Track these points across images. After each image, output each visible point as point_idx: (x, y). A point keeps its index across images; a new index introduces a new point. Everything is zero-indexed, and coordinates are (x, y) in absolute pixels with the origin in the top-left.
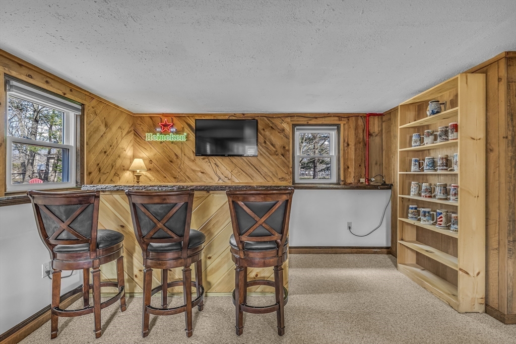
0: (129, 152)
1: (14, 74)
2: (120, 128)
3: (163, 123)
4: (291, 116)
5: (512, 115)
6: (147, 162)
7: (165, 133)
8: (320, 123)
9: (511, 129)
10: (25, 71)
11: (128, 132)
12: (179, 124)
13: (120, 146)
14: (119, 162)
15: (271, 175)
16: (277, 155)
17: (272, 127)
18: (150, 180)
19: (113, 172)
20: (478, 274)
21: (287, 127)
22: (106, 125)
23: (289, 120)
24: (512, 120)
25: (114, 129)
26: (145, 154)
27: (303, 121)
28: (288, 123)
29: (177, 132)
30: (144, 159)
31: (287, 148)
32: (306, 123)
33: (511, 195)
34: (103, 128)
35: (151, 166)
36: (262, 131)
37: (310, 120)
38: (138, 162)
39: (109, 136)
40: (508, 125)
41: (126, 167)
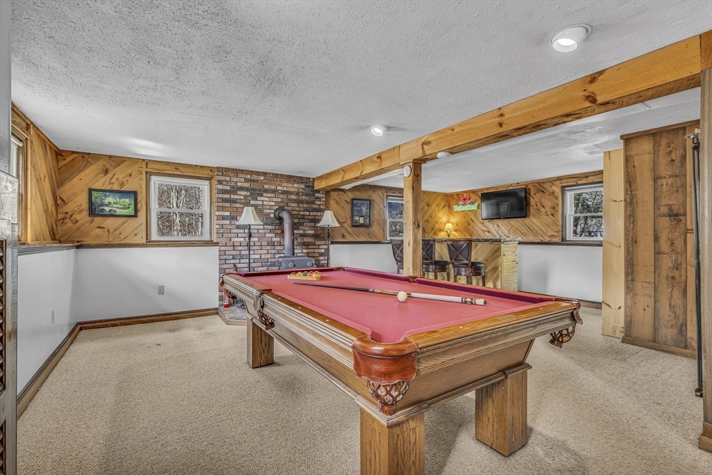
0: (444, 219)
1: (389, 194)
2: (437, 205)
3: (463, 197)
4: (560, 179)
5: (630, 182)
6: (455, 225)
7: (465, 204)
8: (591, 181)
9: (629, 193)
10: (392, 191)
11: (444, 206)
12: (473, 197)
13: (438, 216)
14: (437, 226)
15: (541, 233)
16: (547, 215)
17: (542, 191)
18: (456, 235)
19: (433, 232)
20: (620, 308)
21: (557, 190)
22: (428, 206)
23: (558, 183)
24: (630, 186)
25: (433, 206)
26: (454, 220)
27: (572, 182)
28: (557, 187)
29: (472, 203)
30: (452, 224)
31: (556, 208)
32: (575, 183)
33: (630, 245)
34: (426, 207)
35: (457, 228)
36: (534, 196)
37: (580, 180)
38: (449, 226)
39: (430, 211)
40: (627, 190)
41: (442, 229)
